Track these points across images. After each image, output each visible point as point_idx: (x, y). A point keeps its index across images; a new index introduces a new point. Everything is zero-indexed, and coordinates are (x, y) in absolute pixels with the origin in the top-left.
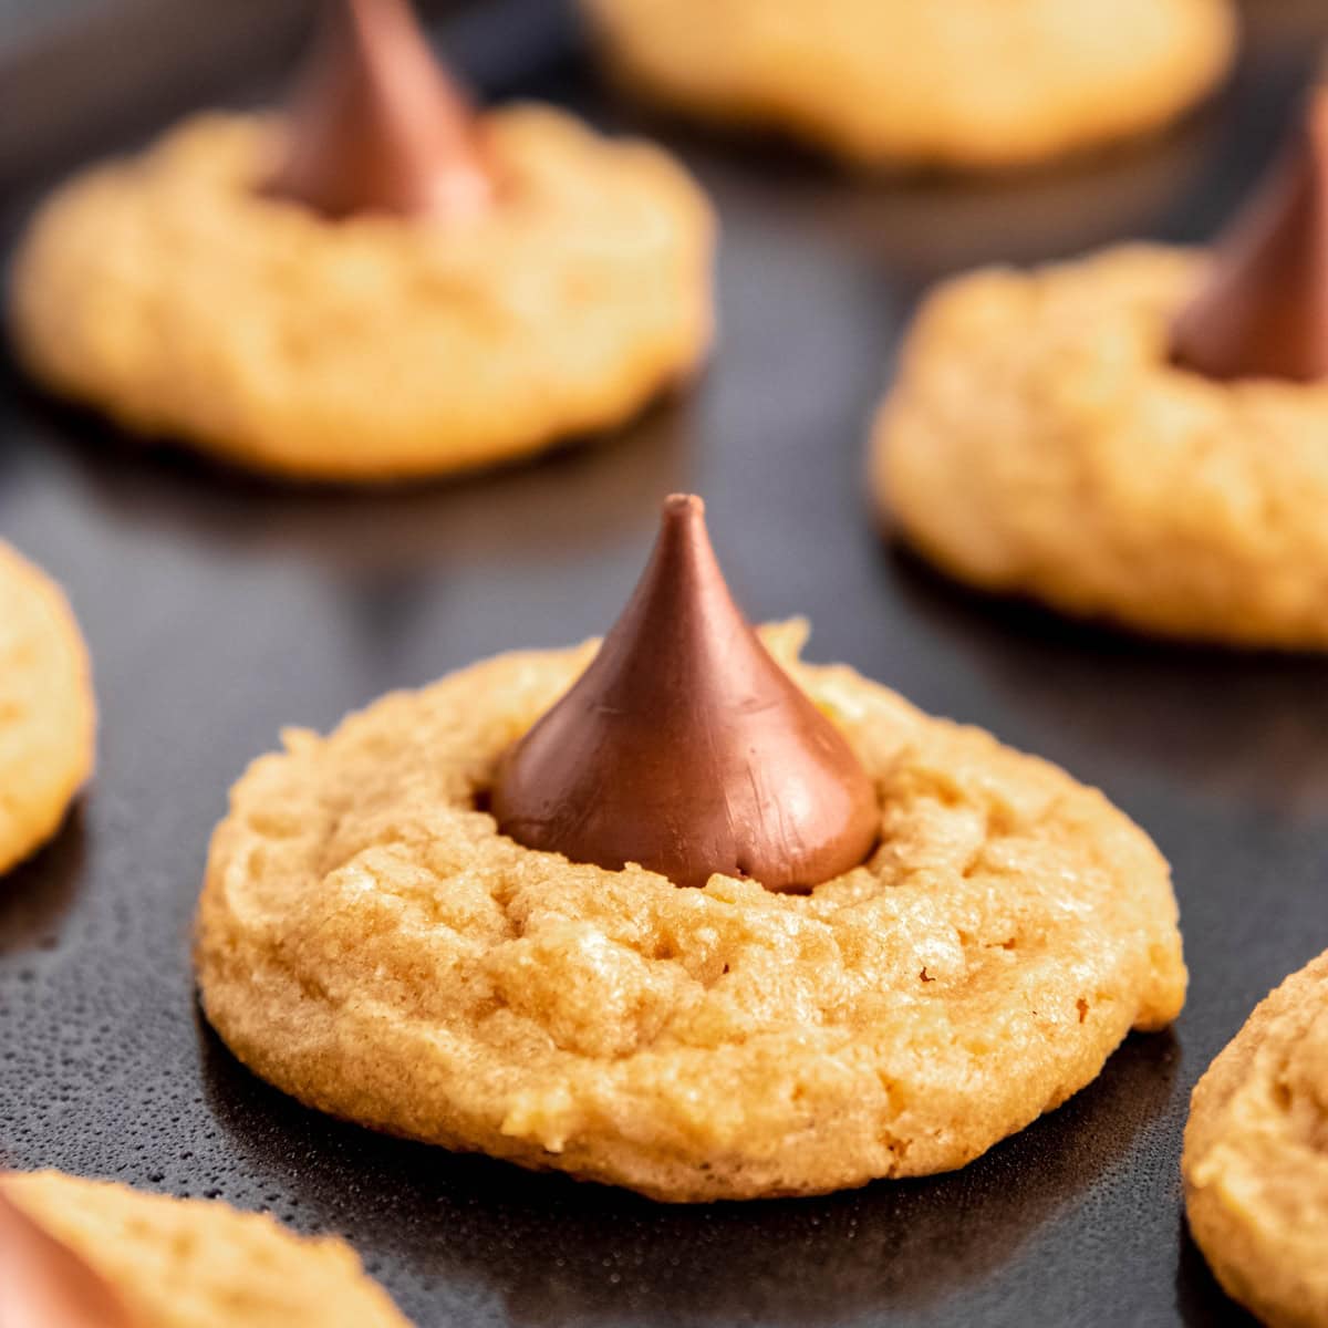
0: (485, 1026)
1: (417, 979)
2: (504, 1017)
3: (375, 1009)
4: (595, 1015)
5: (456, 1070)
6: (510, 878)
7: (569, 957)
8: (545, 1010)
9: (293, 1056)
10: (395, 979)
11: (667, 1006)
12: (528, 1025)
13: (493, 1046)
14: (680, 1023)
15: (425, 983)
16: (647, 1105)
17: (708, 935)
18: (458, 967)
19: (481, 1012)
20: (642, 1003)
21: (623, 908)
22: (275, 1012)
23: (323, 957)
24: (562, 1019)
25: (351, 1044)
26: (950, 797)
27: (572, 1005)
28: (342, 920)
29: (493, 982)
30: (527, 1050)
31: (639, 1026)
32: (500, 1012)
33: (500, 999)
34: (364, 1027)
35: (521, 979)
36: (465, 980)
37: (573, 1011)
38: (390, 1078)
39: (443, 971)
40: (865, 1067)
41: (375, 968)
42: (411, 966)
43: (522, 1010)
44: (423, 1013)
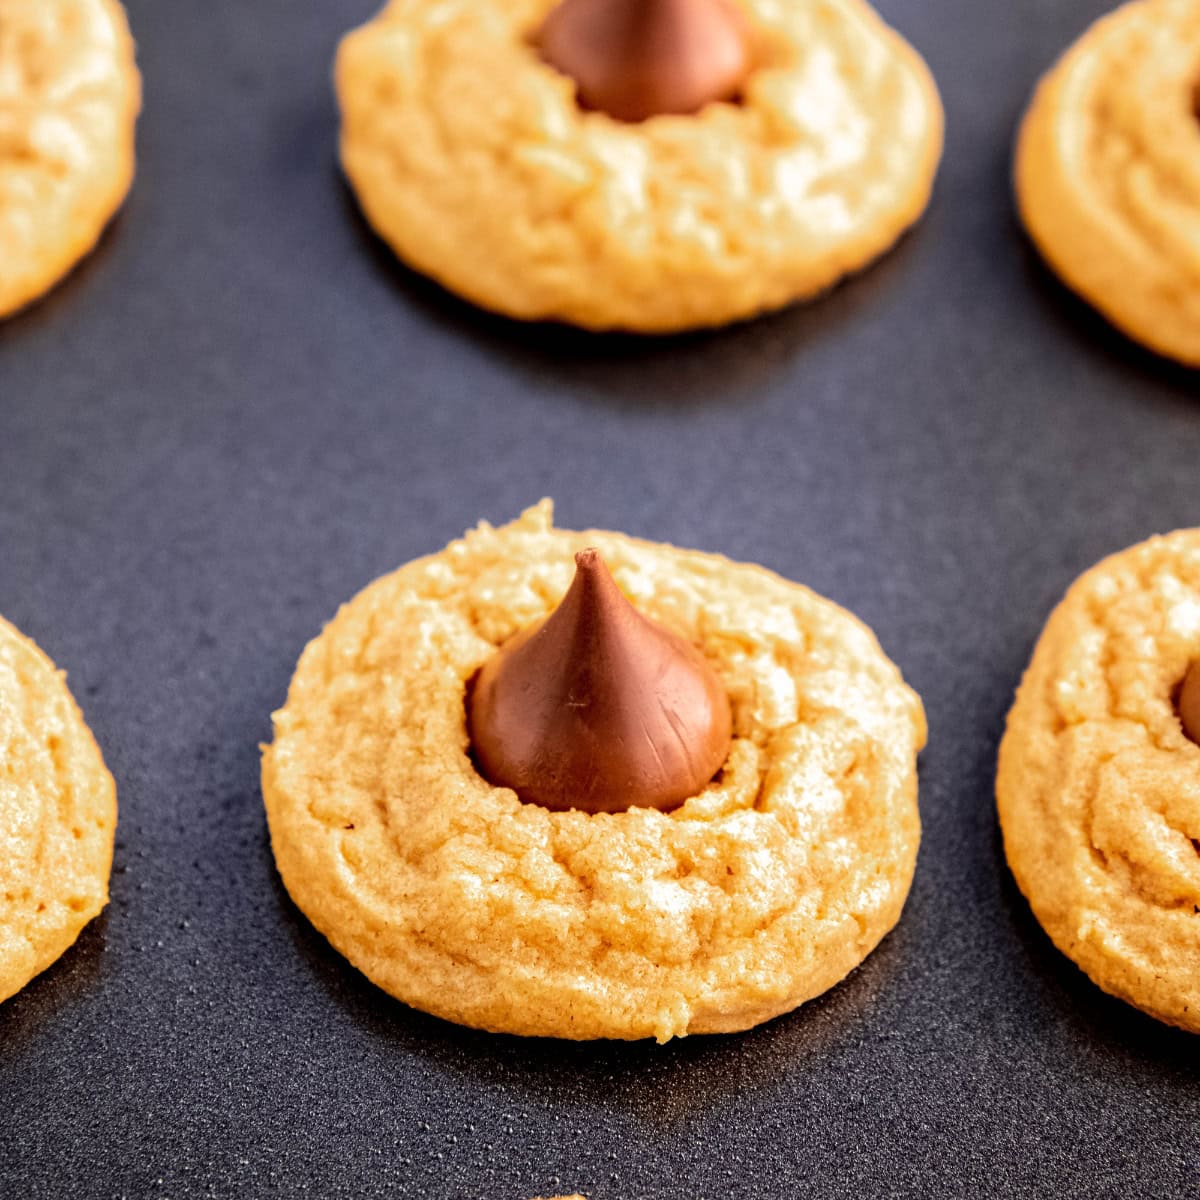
0: (604, 965)
1: (544, 944)
2: (614, 955)
3: (525, 972)
4: (673, 939)
5: (600, 1002)
6: (561, 843)
7: (647, 907)
8: (641, 944)
9: (467, 1008)
10: (527, 946)
11: (712, 915)
12: (633, 957)
13: (613, 976)
14: (726, 924)
15: (553, 946)
16: (734, 993)
17: (711, 852)
18: (572, 929)
19: (597, 956)
20: (694, 917)
21: (651, 851)
22: (437, 978)
23: (465, 939)
24: (653, 947)
25: (516, 999)
26: (749, 648)
27: (659, 937)
28: (473, 913)
29: (600, 936)
30: (637, 973)
31: (699, 933)
32: (610, 953)
33: (607, 944)
34: (521, 986)
35: (621, 931)
36: (580, 938)
37: (660, 941)
38: (552, 1014)
39: (563, 935)
40: (846, 917)
41: (510, 941)
42: (536, 935)
43: (623, 948)
44: (557, 966)
